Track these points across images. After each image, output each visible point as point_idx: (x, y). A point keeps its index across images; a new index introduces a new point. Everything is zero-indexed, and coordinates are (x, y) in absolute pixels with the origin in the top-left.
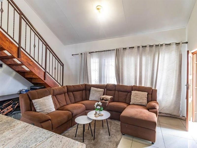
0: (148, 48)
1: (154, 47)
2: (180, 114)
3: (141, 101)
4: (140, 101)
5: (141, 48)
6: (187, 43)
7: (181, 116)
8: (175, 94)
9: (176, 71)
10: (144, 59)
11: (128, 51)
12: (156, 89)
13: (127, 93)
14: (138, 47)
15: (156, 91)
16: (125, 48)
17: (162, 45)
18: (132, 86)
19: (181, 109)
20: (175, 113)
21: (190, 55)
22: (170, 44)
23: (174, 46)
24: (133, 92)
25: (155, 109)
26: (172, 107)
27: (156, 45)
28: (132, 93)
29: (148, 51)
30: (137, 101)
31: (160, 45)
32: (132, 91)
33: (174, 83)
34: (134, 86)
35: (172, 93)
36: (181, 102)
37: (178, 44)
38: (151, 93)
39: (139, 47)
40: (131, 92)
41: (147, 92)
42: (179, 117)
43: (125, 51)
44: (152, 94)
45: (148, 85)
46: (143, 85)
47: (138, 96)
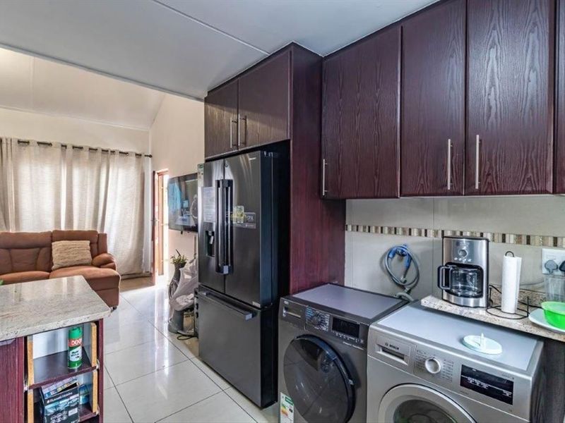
0: (86, 153)
1: (99, 153)
2: (142, 270)
3: (79, 257)
4: (77, 259)
5: (69, 150)
6: (150, 156)
7: (144, 272)
8: (136, 238)
9: (137, 199)
10: (76, 173)
11: (33, 149)
12: (105, 232)
13: (36, 250)
14: (62, 146)
15: (105, 236)
16: (24, 142)
17: (113, 152)
18: (49, 232)
19: (143, 261)
20: (136, 270)
21: (156, 176)
22: (126, 153)
23: (134, 158)
24: (57, 246)
25: (112, 262)
26: (132, 260)
27: (103, 150)
28: (53, 247)
29: (87, 158)
30: (69, 260)
31: (109, 152)
32: (53, 244)
33: (133, 220)
34: (56, 232)
35: (131, 237)
36: (143, 250)
37: (138, 155)
38: (96, 240)
39: (66, 146)
40: (51, 246)
41: (88, 240)
42: (141, 275)
43: (23, 148)
44: (97, 243)
45: (87, 227)
46: (75, 228)
47: (71, 250)
